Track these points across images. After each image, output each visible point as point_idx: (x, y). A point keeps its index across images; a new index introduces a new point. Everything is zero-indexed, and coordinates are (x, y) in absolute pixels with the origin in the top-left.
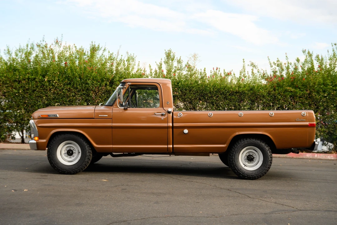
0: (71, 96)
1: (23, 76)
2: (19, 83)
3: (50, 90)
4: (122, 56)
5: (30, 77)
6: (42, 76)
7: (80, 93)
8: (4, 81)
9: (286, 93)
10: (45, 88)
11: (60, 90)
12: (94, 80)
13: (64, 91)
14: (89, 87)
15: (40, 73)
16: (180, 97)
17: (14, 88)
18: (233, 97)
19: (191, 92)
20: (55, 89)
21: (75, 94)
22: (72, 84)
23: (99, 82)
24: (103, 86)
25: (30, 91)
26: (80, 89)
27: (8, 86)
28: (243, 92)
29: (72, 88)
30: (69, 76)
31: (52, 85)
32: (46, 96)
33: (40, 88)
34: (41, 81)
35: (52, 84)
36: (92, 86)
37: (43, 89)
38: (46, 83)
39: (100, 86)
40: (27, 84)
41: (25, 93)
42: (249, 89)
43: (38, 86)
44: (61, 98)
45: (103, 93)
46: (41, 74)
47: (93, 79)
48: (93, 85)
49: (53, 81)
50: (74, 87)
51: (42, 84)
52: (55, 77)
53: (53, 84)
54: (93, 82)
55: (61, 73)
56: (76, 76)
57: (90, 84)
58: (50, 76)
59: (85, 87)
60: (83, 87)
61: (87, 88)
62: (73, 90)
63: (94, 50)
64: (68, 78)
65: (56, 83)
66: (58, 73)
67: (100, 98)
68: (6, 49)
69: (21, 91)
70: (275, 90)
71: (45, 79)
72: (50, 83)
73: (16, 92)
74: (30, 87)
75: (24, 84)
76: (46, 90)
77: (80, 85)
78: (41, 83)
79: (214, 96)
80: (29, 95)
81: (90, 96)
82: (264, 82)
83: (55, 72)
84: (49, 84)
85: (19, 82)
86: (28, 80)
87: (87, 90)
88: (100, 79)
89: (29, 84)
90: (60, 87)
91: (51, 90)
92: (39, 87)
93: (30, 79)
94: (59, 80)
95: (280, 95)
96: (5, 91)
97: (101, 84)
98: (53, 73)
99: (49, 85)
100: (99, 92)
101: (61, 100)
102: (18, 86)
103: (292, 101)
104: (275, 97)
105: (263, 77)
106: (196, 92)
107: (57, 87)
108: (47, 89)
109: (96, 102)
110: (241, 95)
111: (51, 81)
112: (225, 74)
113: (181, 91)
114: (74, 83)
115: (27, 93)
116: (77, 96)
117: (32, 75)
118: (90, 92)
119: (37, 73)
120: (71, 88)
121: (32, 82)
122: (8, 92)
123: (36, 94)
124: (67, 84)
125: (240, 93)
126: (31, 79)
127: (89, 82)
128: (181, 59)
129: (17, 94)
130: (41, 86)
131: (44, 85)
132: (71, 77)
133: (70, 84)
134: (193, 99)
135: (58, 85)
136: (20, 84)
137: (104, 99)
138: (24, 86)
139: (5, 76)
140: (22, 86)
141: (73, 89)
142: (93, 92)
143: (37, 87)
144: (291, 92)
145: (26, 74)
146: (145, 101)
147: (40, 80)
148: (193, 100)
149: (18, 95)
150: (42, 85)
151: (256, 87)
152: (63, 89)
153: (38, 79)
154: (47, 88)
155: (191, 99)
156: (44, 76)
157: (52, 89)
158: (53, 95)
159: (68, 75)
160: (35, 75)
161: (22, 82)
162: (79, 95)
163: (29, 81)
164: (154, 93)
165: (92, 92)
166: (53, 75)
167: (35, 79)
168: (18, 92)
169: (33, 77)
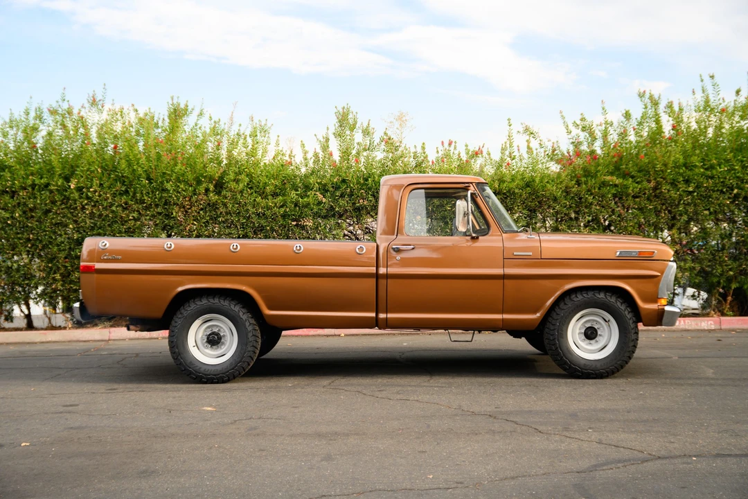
0: (130, 220)
1: (21, 180)
2: (12, 197)
3: (83, 208)
4: (240, 125)
5: (37, 182)
6: (62, 177)
7: (150, 211)
9: (604, 190)
10: (71, 206)
11: (105, 208)
12: (180, 182)
13: (114, 208)
14: (170, 197)
15: (58, 171)
16: (372, 210)
17: (3, 209)
20: (94, 206)
21: (140, 214)
22: (131, 194)
23: (191, 186)
24: (200, 194)
25: (39, 213)
26: (149, 203)
28: (509, 191)
29: (132, 201)
30: (123, 176)
31: (88, 198)
32: (76, 222)
33: (61, 205)
34: (63, 190)
35: (87, 195)
36: (176, 196)
37: (67, 207)
38: (73, 193)
39: (195, 194)
40: (30, 198)
41: (27, 218)
42: (521, 183)
43: (56, 201)
44: (109, 225)
45: (202, 209)
46: (60, 175)
47: (178, 180)
48: (178, 192)
49: (88, 189)
50: (137, 199)
51: (65, 196)
52: (92, 180)
53: (89, 194)
54: (179, 186)
55: (106, 170)
56: (140, 175)
57: (171, 192)
58: (82, 177)
59: (161, 198)
60: (155, 198)
61: (166, 201)
62: (135, 207)
63: (177, 114)
64: (122, 180)
65: (95, 191)
66: (99, 170)
67: (194, 220)
69: (17, 215)
70: (578, 183)
71: (70, 184)
72: (82, 194)
73: (8, 218)
74: (38, 204)
75: (23, 198)
76: (73, 209)
77: (148, 193)
78: (62, 195)
79: (447, 204)
80: (37, 221)
81: (173, 217)
82: (554, 168)
83: (93, 169)
84: (79, 195)
85: (13, 194)
86: (33, 189)
87: (166, 203)
88: (194, 179)
89: (35, 198)
90: (106, 200)
91: (85, 209)
92: (59, 203)
93: (37, 187)
94: (101, 185)
95: (591, 194)
97: (195, 190)
98: (88, 170)
99: (81, 198)
100: (193, 209)
101: (109, 229)
102: (11, 203)
103: (618, 207)
104: (580, 199)
105: (553, 156)
107: (97, 202)
108: (76, 207)
109: (188, 228)
110: (506, 198)
111: (84, 188)
112: (467, 153)
113: (373, 195)
114: (135, 190)
115: (32, 217)
116: (143, 219)
117: (41, 178)
118: (173, 209)
119: (51, 171)
120: (130, 202)
121: (43, 192)
123: (53, 218)
124: (120, 194)
125: (504, 194)
126: (40, 186)
127: (168, 186)
128: (372, 126)
129: (9, 222)
130: (62, 201)
131: (68, 199)
132: (128, 178)
133: (126, 192)
135: (100, 196)
136: (15, 198)
137: (204, 223)
138: (25, 204)
140: (19, 204)
141: (135, 204)
142: (180, 208)
143: (53, 202)
144: (616, 186)
145: (28, 176)
146: (294, 223)
147: (59, 186)
149: (12, 222)
150: (64, 199)
151: (537, 180)
152: (111, 205)
153: (54, 186)
154: (76, 204)
156: (67, 179)
157: (86, 207)
158: (91, 219)
159: (121, 173)
160: (47, 178)
161: (18, 195)
162: (148, 217)
163: (35, 192)
164: (314, 204)
165: (176, 208)
166: (89, 175)
167: (47, 185)
168: (12, 217)
169: (44, 181)
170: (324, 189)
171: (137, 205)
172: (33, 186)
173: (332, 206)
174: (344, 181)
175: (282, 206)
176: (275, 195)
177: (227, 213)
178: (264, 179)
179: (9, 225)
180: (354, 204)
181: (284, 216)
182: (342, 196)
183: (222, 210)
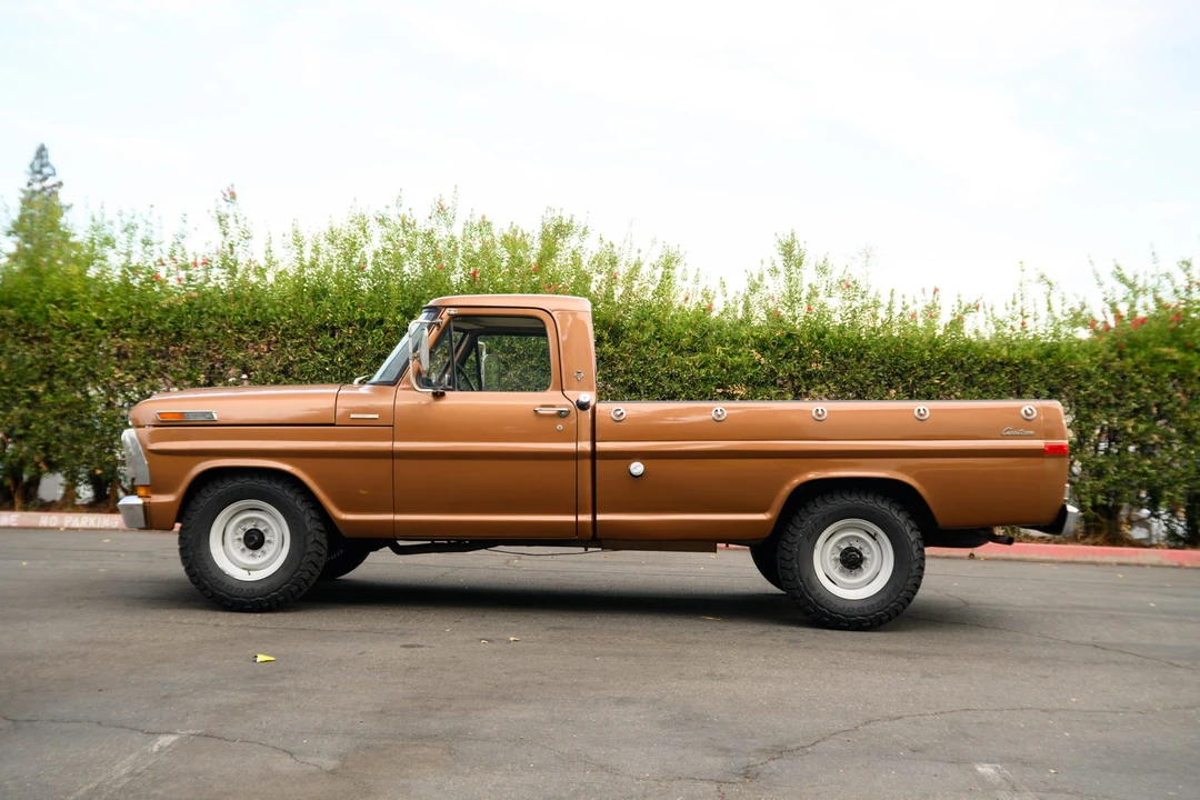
1: (346, 313)
2: (333, 335)
4: (639, 251)
5: (367, 316)
8: (287, 329)
9: (1158, 368)
15: (396, 302)
16: (828, 378)
17: (318, 351)
18: (995, 379)
19: (864, 362)
27: (301, 344)
28: (1023, 362)
34: (403, 329)
40: (357, 338)
41: (352, 365)
42: (1042, 352)
46: (399, 308)
68: (289, 230)
69: (339, 360)
70: (1121, 356)
73: (326, 363)
74: (369, 346)
75: (348, 337)
79: (934, 375)
82: (1083, 334)
85: (333, 331)
86: (362, 326)
89: (365, 338)
93: (367, 324)
95: (1140, 372)
96: (291, 358)
102: (332, 342)
103: (1178, 392)
104: (1124, 377)
105: (1077, 319)
106: (876, 362)
110: (1017, 371)
112: (960, 308)
113: (831, 358)
115: (359, 364)
116: (511, 373)
117: (373, 312)
119: (386, 303)
121: (375, 331)
122: (302, 361)
125: (1016, 365)
126: (371, 322)
128: (830, 261)
129: (327, 369)
134: (868, 382)
136: (337, 337)
138: (350, 345)
139: (290, 313)
140: (341, 344)
143: (389, 345)
144: (1175, 362)
145: (355, 307)
146: (720, 391)
148: (869, 385)
149: (332, 370)
151: (1063, 349)
155: (861, 384)
160: (380, 311)
161: (341, 332)
163: (365, 329)
164: (748, 366)
167: (381, 322)
168: (331, 362)
169: (376, 315)
170: (762, 346)
171: (504, 355)
172: (362, 322)
173: (772, 370)
174: (789, 336)
175: (703, 367)
176: (693, 351)
177: (626, 372)
178: (677, 328)
179: (328, 373)
180: (804, 368)
181: (705, 380)
182: (787, 356)
183: (621, 367)
